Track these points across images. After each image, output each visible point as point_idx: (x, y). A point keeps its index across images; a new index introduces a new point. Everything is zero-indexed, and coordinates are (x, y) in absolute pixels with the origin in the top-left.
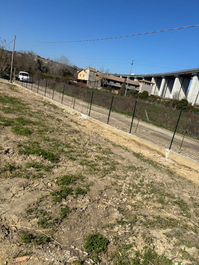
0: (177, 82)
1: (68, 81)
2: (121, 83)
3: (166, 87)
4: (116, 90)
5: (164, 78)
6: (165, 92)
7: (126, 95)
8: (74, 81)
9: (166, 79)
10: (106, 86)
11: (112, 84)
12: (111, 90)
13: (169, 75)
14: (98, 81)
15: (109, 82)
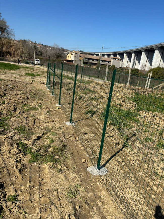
0: (144, 55)
1: (61, 62)
2: (97, 60)
3: (136, 60)
4: (94, 65)
5: (133, 53)
6: (135, 64)
7: (100, 68)
8: (65, 62)
9: (135, 54)
10: (87, 63)
11: (91, 61)
12: (91, 66)
13: (137, 50)
14: (81, 60)
15: (89, 60)
